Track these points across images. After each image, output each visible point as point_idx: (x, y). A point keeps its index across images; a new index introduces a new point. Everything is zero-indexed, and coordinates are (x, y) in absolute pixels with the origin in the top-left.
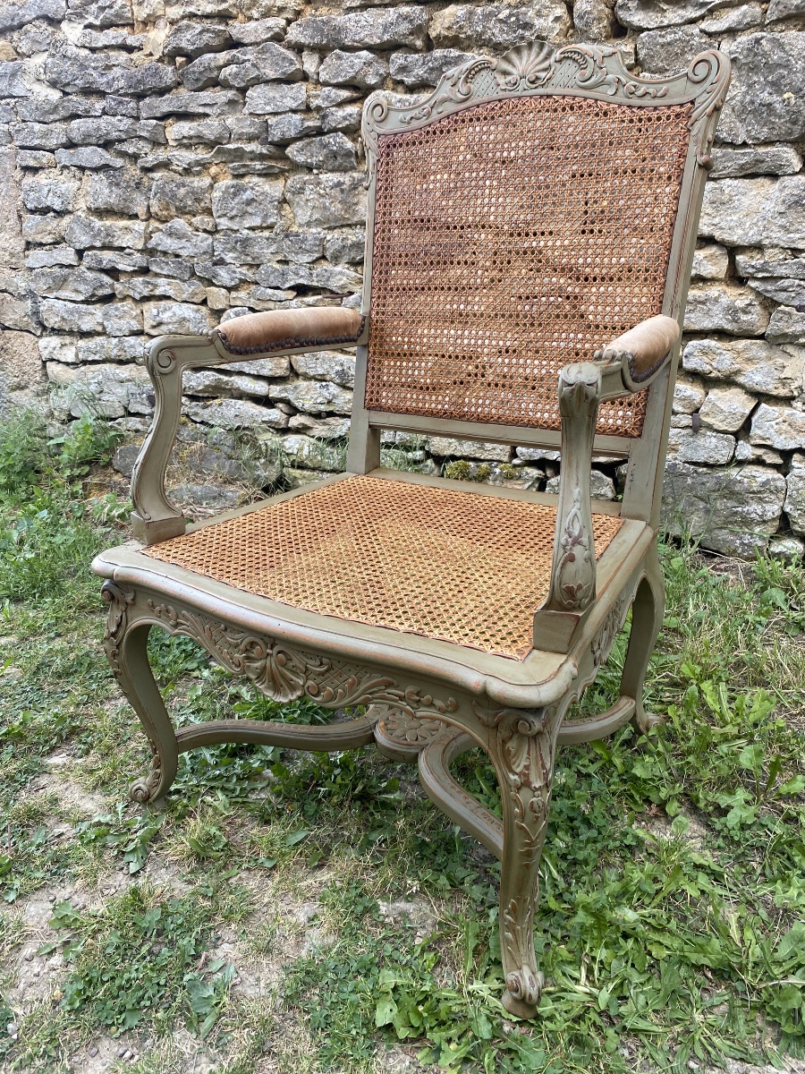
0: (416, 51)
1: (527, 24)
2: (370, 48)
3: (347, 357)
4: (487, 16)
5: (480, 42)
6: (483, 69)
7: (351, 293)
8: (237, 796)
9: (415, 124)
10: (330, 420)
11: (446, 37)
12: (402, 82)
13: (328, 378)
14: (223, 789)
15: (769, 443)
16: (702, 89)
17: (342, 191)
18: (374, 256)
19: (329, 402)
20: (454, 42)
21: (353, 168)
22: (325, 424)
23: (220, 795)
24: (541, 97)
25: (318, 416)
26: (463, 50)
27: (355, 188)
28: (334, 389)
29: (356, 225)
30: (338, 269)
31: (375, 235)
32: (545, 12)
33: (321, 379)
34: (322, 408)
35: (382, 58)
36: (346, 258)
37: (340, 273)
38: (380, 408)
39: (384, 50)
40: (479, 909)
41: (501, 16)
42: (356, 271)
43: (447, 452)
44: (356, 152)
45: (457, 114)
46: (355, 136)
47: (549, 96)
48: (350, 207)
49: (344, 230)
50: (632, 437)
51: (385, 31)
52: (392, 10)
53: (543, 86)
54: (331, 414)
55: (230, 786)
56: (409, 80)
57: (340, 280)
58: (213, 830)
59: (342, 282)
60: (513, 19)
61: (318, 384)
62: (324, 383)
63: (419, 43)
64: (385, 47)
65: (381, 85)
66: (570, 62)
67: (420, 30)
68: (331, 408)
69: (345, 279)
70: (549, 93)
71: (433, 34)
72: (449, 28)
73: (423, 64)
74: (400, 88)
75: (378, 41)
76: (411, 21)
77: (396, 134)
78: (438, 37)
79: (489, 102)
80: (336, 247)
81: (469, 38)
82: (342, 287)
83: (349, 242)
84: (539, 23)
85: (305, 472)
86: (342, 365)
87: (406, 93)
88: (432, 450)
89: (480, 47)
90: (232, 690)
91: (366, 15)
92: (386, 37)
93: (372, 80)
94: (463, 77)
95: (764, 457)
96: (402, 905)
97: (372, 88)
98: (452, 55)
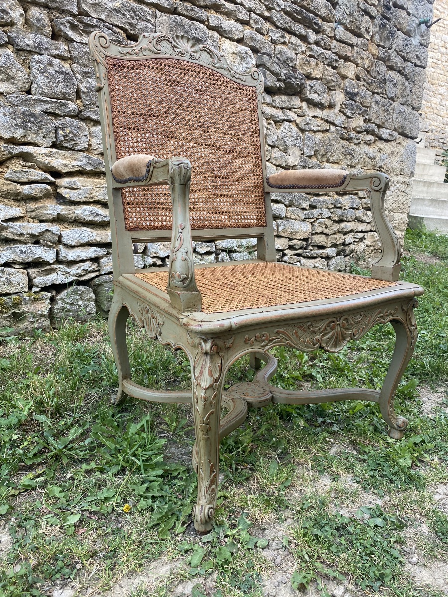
6: (164, 40)
9: (129, 57)
15: (158, 255)
16: (257, 83)
18: (115, 132)
24: (198, 65)
31: (113, 119)
38: (138, 228)
45: (156, 59)
47: (201, 66)
50: (263, 227)
53: (197, 59)
66: (205, 52)
70: (202, 64)
77: (119, 59)
79: (173, 59)
84: (11, 13)
94: (155, 40)
95: (157, 262)
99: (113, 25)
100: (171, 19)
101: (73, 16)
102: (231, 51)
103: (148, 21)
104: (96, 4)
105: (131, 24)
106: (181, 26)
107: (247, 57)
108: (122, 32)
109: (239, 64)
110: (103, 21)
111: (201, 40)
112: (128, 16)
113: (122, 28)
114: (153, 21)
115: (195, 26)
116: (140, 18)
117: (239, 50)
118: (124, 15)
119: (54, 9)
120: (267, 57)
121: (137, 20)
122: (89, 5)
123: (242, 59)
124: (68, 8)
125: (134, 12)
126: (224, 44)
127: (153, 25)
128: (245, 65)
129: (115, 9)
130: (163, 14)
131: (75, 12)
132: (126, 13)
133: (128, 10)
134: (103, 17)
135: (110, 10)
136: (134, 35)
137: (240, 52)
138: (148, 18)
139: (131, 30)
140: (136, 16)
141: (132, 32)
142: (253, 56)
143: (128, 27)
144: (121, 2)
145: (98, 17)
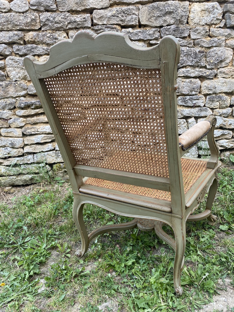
0: (21, 45)
1: (56, 38)
2: (5, 43)
3: (13, 138)
4: (44, 36)
5: (43, 43)
7: (11, 119)
8: (35, 293)
10: (10, 159)
11: (31, 41)
12: (18, 54)
13: (7, 146)
14: (28, 292)
17: (3, 87)
19: (9, 153)
20: (34, 42)
21: (5, 80)
22: (8, 161)
23: (27, 295)
25: (5, 158)
26: (37, 45)
27: (7, 86)
28: (9, 149)
29: (9, 98)
30: (5, 111)
32: (61, 35)
33: (4, 146)
34: (6, 156)
35: (9, 46)
36: (7, 108)
37: (6, 113)
39: (10, 44)
40: (126, 295)
41: (48, 36)
42: (11, 112)
43: (53, 162)
44: (5, 75)
46: (4, 70)
48: (6, 92)
49: (5, 99)
51: (10, 39)
52: (11, 32)
54: (10, 157)
55: (30, 290)
56: (21, 53)
57: (7, 115)
58: (34, 308)
59: (7, 116)
60: (52, 37)
61: (4, 148)
62: (5, 148)
63: (22, 42)
64: (10, 43)
65: (11, 55)
67: (21, 39)
68: (10, 155)
69: (8, 114)
71: (26, 40)
72: (32, 38)
73: (25, 49)
74: (17, 56)
75: (8, 41)
76: (18, 36)
78: (28, 41)
80: (3, 105)
81: (38, 41)
82: (7, 117)
83: (8, 103)
84: (59, 38)
85: (3, 178)
86: (11, 141)
87: (20, 57)
88: (48, 162)
89: (43, 44)
90: (12, 258)
91: (2, 33)
92: (10, 40)
93: (7, 53)
96: (105, 304)
97: (8, 56)
98: (34, 46)
99: (112, 25)
100: (150, 6)
101: (89, 28)
102: (200, 10)
103: (134, 14)
104: (101, 17)
105: (122, 20)
106: (157, 8)
107: (214, 10)
108: (118, 26)
109: (207, 16)
110: (106, 25)
111: (173, 12)
112: (120, 16)
113: (117, 24)
114: (137, 13)
115: (168, 4)
116: (128, 14)
117: (206, 7)
118: (117, 17)
119: (80, 28)
120: (231, 4)
121: (126, 16)
122: (97, 19)
123: (209, 12)
124: (86, 25)
125: (124, 12)
126: (194, 7)
127: (137, 15)
128: (212, 16)
129: (112, 16)
130: (144, 6)
131: (90, 26)
132: (119, 15)
133: (119, 13)
134: (105, 23)
135: (109, 17)
136: (124, 25)
137: (208, 8)
138: (133, 12)
139: (122, 23)
140: (125, 14)
141: (123, 24)
142: (219, 8)
143: (120, 23)
144: (116, 10)
145: (103, 23)
